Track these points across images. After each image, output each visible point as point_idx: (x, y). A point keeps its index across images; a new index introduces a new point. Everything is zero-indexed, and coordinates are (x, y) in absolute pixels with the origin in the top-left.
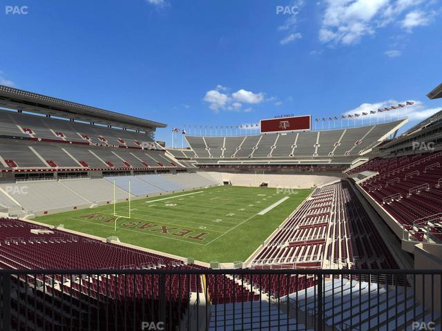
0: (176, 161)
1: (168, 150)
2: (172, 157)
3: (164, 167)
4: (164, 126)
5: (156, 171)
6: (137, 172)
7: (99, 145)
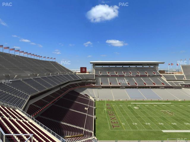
0: (167, 81)
1: (163, 76)
2: (165, 79)
3: (156, 85)
4: (163, 63)
5: (150, 87)
6: (140, 87)
7: (128, 76)
